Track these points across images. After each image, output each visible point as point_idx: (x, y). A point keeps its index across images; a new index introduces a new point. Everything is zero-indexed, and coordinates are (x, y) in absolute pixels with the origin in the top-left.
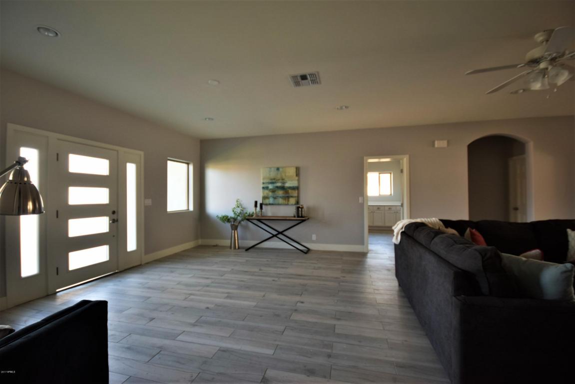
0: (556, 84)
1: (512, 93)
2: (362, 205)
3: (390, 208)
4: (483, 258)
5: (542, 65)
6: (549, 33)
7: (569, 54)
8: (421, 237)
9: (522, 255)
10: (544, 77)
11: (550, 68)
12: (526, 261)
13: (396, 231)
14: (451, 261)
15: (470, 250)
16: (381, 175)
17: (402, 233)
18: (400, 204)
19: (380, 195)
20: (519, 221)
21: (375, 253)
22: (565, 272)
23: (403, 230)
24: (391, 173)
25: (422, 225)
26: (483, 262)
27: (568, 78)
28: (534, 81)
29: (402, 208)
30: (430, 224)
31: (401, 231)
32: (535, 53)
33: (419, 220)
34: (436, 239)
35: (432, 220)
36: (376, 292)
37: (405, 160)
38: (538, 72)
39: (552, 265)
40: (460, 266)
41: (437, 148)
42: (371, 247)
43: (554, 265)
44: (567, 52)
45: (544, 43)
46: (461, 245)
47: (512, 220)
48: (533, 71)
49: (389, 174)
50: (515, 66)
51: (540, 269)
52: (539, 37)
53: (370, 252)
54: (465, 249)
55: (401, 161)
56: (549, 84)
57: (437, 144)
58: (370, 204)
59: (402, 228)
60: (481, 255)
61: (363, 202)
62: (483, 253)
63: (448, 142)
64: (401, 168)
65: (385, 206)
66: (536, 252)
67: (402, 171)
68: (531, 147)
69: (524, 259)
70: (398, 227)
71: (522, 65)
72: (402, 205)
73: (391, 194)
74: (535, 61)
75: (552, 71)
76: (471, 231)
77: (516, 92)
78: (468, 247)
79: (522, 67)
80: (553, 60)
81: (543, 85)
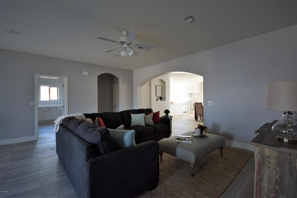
0: (129, 55)
1: (114, 55)
2: (33, 108)
3: (57, 108)
4: (101, 135)
5: (125, 45)
6: (128, 32)
7: (133, 44)
8: (71, 126)
9: (117, 128)
10: (125, 51)
11: (127, 47)
12: (119, 131)
13: (56, 123)
14: (86, 139)
15: (95, 131)
16: (51, 88)
17: (60, 124)
18: (62, 106)
19: (50, 100)
20: (116, 112)
21: (43, 139)
22: (132, 134)
23: (61, 122)
24: (58, 87)
25: (73, 118)
26: (101, 137)
27: (133, 53)
28: (122, 51)
29: (63, 108)
30: (78, 117)
31: (59, 123)
32: (123, 39)
33: (71, 115)
34: (79, 127)
35: (79, 114)
36: (40, 168)
37: (65, 80)
38: (123, 48)
39: (127, 131)
40: (90, 142)
41: (83, 75)
42: (40, 136)
43: (129, 131)
44: (133, 43)
45: (126, 36)
46: (91, 129)
47: (114, 112)
48: (122, 47)
49: (57, 88)
50: (116, 42)
51: (124, 134)
52: (124, 33)
53: (39, 140)
54: (93, 131)
55: (63, 80)
56: (127, 54)
57: (84, 73)
58: (39, 106)
59: (60, 121)
60: (100, 133)
61: (33, 105)
62: (101, 132)
63: (89, 73)
64: (63, 84)
65: (53, 107)
66: (122, 126)
67: (63, 86)
68: (120, 80)
69: (118, 130)
70: (58, 121)
71: (118, 42)
72: (63, 107)
73: (58, 100)
74: (123, 43)
75: (128, 49)
76: (98, 119)
77: (116, 56)
78: (94, 129)
79: (118, 43)
80: (128, 44)
81: (125, 54)
